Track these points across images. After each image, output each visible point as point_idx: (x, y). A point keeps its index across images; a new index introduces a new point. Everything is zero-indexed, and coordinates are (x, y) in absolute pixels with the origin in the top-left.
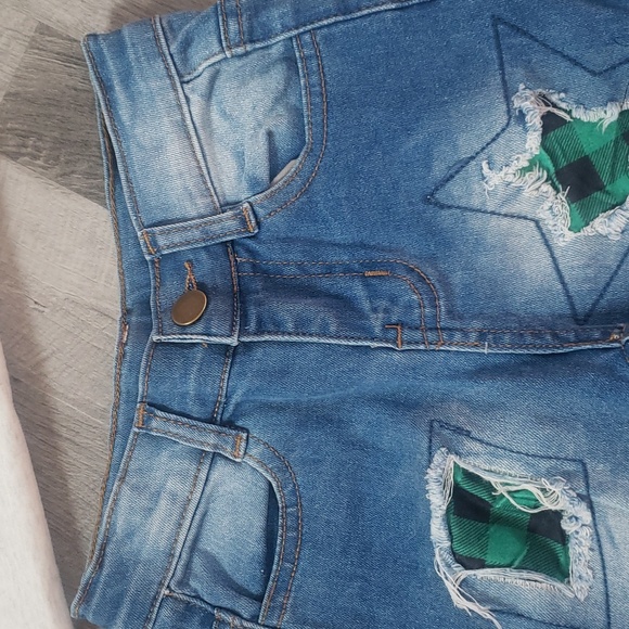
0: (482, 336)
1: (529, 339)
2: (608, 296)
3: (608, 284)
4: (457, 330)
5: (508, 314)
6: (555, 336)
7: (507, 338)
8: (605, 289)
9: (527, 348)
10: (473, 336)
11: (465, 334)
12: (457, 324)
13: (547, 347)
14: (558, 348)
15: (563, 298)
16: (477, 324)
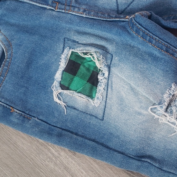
0: (84, 11)
1: (100, 14)
2: (130, 7)
3: (132, 3)
4: (77, 7)
5: (96, 6)
6: (109, 15)
7: (92, 13)
8: (130, 4)
9: (98, 17)
10: (82, 10)
11: (79, 9)
12: (77, 6)
13: (105, 18)
14: (108, 19)
15: (115, 4)
16: (84, 7)
